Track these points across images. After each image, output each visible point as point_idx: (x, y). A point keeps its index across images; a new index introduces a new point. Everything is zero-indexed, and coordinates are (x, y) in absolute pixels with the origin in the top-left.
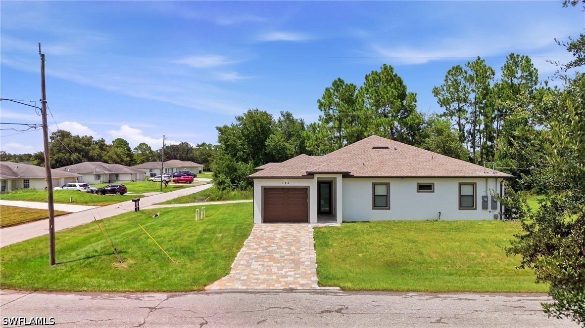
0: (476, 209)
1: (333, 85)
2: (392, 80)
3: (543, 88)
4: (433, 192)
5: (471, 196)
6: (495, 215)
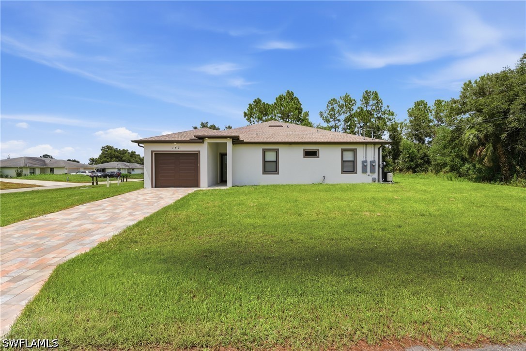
0: (356, 173)
1: (254, 102)
2: (292, 99)
3: (386, 110)
4: (318, 157)
5: (352, 161)
6: (373, 178)
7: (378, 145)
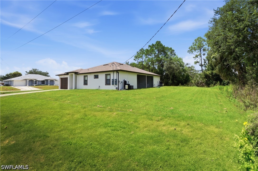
0: (110, 85)
4: (98, 78)
5: (110, 79)
6: (116, 87)
7: (118, 71)
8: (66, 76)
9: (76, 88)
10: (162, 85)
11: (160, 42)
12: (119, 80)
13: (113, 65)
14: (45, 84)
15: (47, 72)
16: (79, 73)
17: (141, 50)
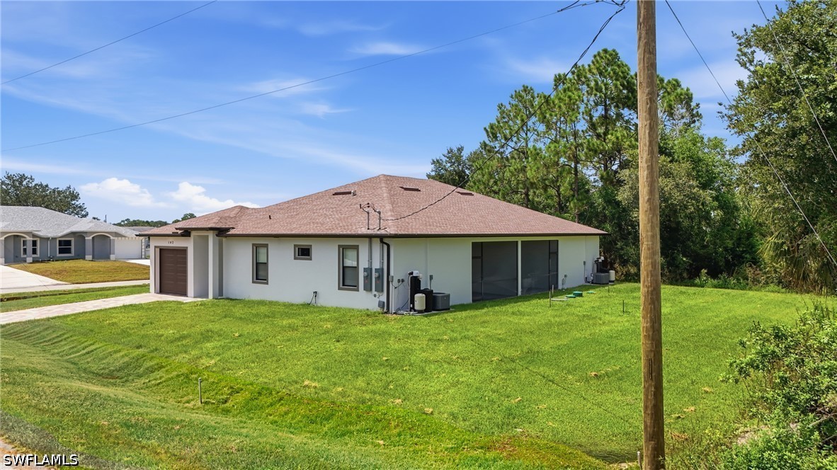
0: (358, 290)
4: (311, 259)
5: (356, 268)
6: (379, 302)
7: (386, 240)
8: (178, 243)
9: (220, 293)
10: (609, 276)
11: (615, 56)
12: (392, 273)
13: (368, 213)
14: (72, 254)
15: (69, 188)
16: (232, 232)
17: (518, 96)
